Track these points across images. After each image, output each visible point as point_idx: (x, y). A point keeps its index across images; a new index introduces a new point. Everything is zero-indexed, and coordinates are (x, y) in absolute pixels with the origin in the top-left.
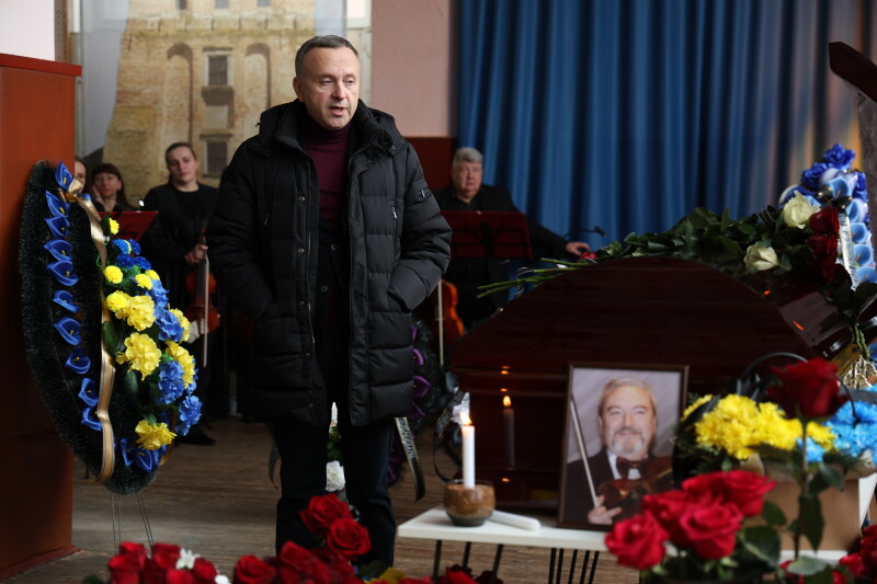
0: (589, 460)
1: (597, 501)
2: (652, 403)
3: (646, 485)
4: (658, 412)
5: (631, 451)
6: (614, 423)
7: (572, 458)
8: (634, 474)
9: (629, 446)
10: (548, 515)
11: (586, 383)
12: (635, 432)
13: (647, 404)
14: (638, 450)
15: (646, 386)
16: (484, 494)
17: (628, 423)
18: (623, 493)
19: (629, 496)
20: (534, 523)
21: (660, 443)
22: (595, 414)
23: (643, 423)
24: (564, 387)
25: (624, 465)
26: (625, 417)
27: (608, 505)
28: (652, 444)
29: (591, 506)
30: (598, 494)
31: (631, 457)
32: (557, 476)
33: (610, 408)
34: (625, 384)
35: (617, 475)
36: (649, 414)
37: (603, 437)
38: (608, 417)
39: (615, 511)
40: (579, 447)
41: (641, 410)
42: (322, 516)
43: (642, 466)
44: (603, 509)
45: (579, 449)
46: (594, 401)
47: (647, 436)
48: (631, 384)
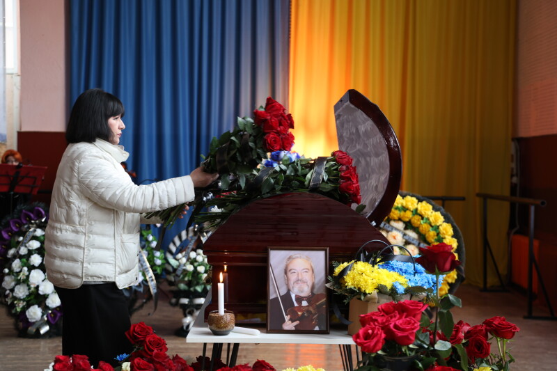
0: (281, 297)
1: (287, 318)
2: (311, 267)
3: (311, 309)
4: (315, 271)
5: (302, 292)
6: (293, 277)
7: (272, 296)
8: (305, 303)
9: (301, 289)
10: (262, 326)
11: (277, 258)
12: (304, 282)
13: (309, 268)
14: (306, 291)
15: (308, 258)
16: (230, 317)
17: (300, 278)
18: (300, 313)
19: (303, 314)
20: (257, 331)
21: (317, 287)
22: (283, 273)
23: (307, 277)
24: (266, 260)
25: (299, 299)
26: (298, 274)
27: (292, 320)
28: (313, 288)
29: (284, 321)
30: (287, 315)
31: (302, 295)
32: (266, 306)
33: (290, 270)
34: (297, 257)
35: (296, 305)
36: (311, 272)
37: (288, 285)
38: (289, 274)
39: (297, 323)
40: (276, 290)
41: (306, 271)
42: (139, 334)
43: (308, 299)
44: (290, 322)
45: (276, 292)
46: (282, 267)
47: (310, 284)
48: (300, 258)
